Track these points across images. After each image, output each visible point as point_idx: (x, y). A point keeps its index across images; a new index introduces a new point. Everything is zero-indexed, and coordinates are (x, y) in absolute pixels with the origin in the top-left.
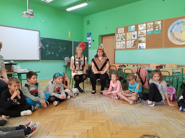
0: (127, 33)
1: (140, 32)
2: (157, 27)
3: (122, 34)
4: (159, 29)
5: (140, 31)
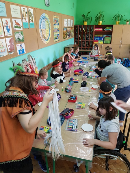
1: (15, 21)
2: (31, 18)
4: (33, 21)
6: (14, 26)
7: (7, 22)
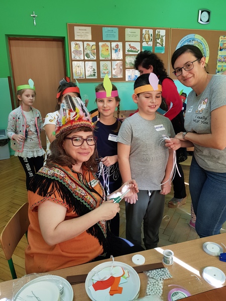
0: (101, 44)
2: (159, 41)
3: (85, 43)
5: (129, 43)
6: (126, 50)
7: (117, 46)
